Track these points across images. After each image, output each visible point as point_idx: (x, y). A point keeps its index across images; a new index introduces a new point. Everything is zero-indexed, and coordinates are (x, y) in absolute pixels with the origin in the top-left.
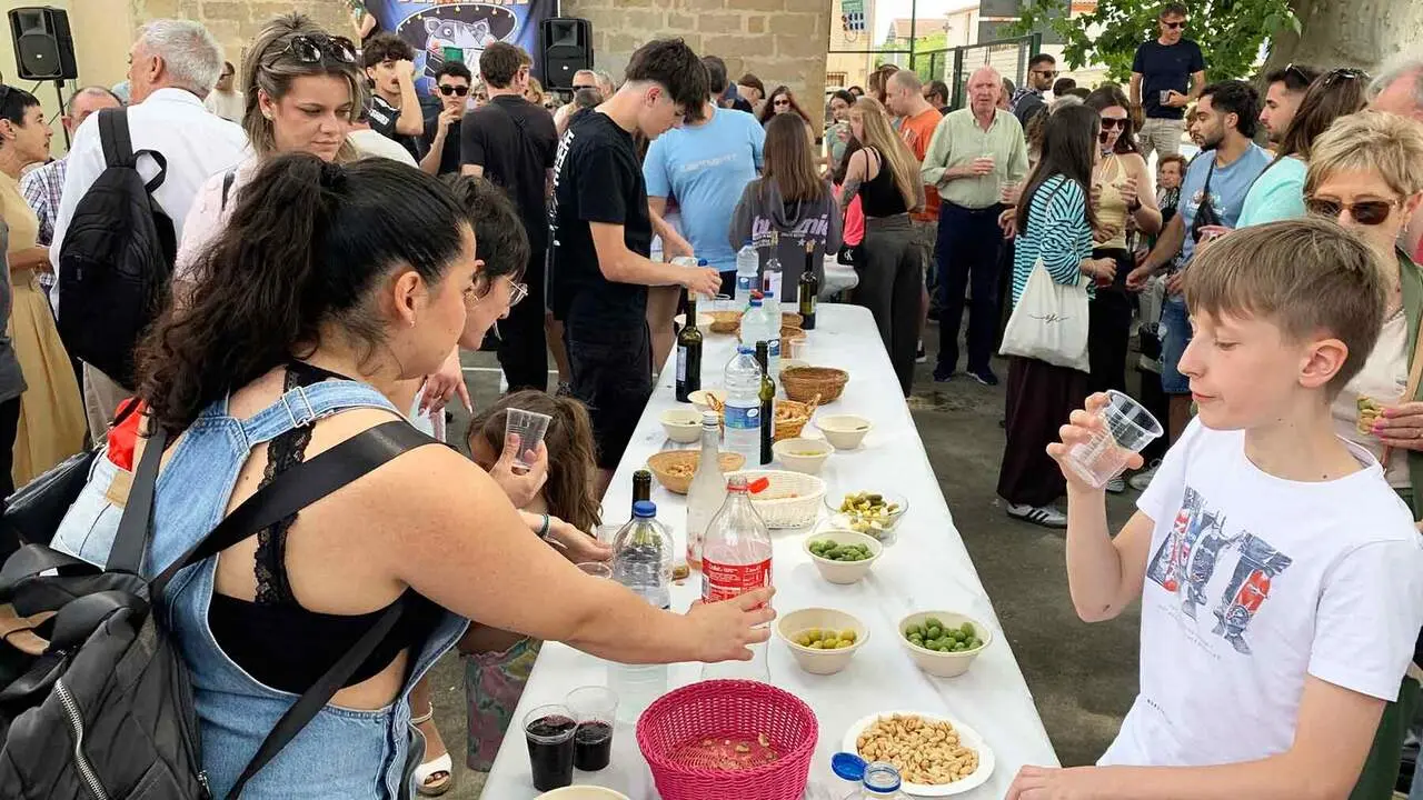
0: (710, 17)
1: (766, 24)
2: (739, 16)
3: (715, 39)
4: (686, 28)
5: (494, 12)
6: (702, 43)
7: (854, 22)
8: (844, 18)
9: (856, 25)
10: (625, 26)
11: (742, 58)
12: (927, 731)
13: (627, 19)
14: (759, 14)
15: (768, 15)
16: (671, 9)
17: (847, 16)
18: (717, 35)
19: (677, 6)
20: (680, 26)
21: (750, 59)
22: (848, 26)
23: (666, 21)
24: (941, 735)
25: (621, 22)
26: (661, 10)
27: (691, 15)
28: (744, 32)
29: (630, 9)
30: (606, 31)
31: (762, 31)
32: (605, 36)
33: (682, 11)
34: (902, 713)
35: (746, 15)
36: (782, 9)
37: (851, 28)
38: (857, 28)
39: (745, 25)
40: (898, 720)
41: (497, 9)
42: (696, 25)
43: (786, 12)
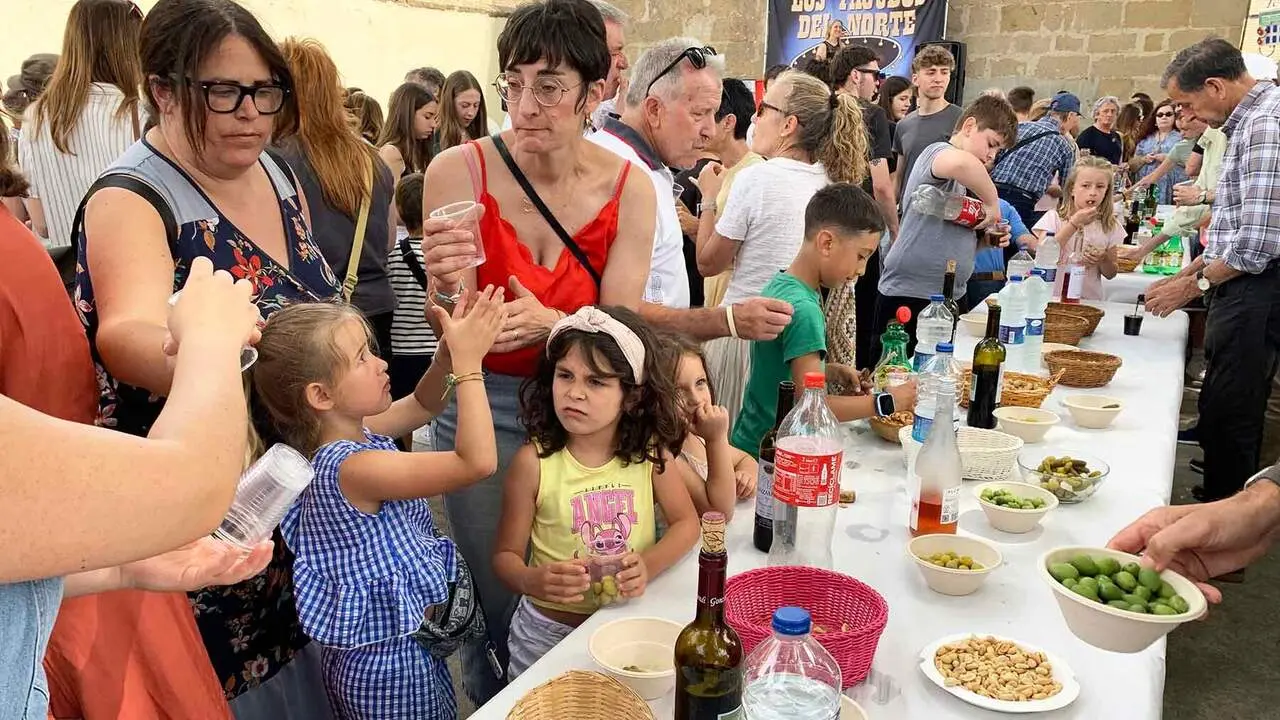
0: (1102, 37)
1: (1165, 43)
2: (1135, 35)
3: (1104, 59)
4: (1075, 50)
5: (881, 44)
6: (1090, 63)
7: (1272, 34)
8: (1260, 31)
9: (1275, 37)
10: (1009, 51)
11: (1134, 78)
12: (1018, 657)
13: (1012, 44)
14: (1159, 31)
15: (1168, 33)
16: (1060, 32)
17: (1264, 28)
18: (1108, 55)
19: (1067, 27)
20: (1067, 48)
21: (1141, 78)
22: (1264, 40)
23: (1053, 44)
24: (1032, 663)
25: (1007, 48)
26: (1049, 32)
27: (1080, 36)
28: (1139, 52)
29: (1016, 34)
30: (989, 57)
31: (1160, 49)
32: (988, 62)
33: (1073, 34)
34: (1000, 638)
35: (1143, 33)
36: (1186, 25)
37: (1268, 41)
38: (1274, 41)
39: (1140, 43)
40: (992, 642)
41: (884, 41)
42: (1086, 45)
43: (1190, 27)
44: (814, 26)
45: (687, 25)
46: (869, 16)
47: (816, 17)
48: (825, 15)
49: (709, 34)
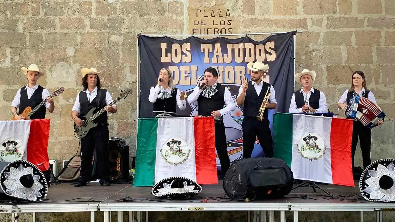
44: (183, 75)
45: (51, 72)
46: (229, 68)
47: (183, 68)
48: (192, 67)
49: (74, 79)
